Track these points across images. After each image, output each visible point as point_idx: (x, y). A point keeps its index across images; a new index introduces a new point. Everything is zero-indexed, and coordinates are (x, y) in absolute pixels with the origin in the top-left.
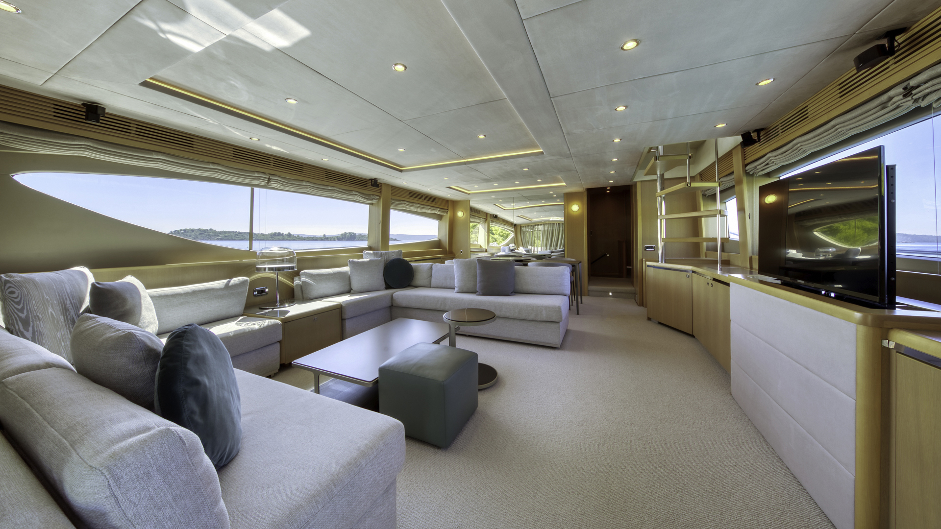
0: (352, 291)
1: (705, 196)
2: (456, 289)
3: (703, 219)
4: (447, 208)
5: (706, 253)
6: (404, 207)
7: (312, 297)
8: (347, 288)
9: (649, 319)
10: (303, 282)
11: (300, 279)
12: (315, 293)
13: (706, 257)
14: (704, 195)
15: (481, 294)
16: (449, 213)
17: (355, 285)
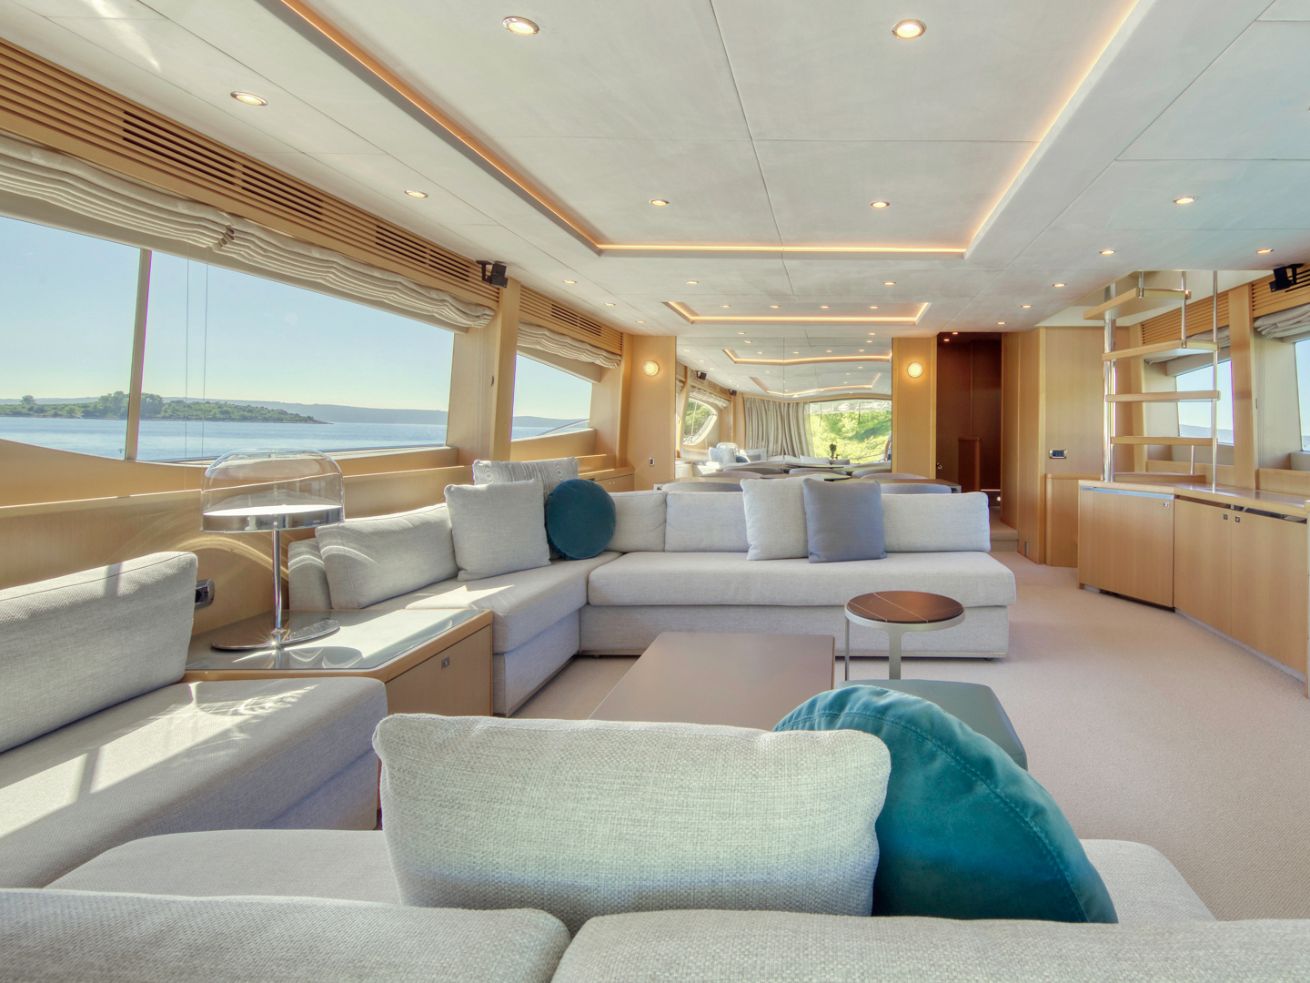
0: (462, 575)
1: (1148, 363)
2: (752, 552)
3: (1144, 404)
4: (619, 352)
5: (1147, 464)
6: (539, 343)
7: (365, 600)
8: (447, 568)
9: (1082, 586)
10: (330, 559)
11: (317, 548)
12: (376, 588)
13: (1147, 470)
14: (1146, 362)
15: (825, 559)
16: (623, 364)
17: (471, 556)
